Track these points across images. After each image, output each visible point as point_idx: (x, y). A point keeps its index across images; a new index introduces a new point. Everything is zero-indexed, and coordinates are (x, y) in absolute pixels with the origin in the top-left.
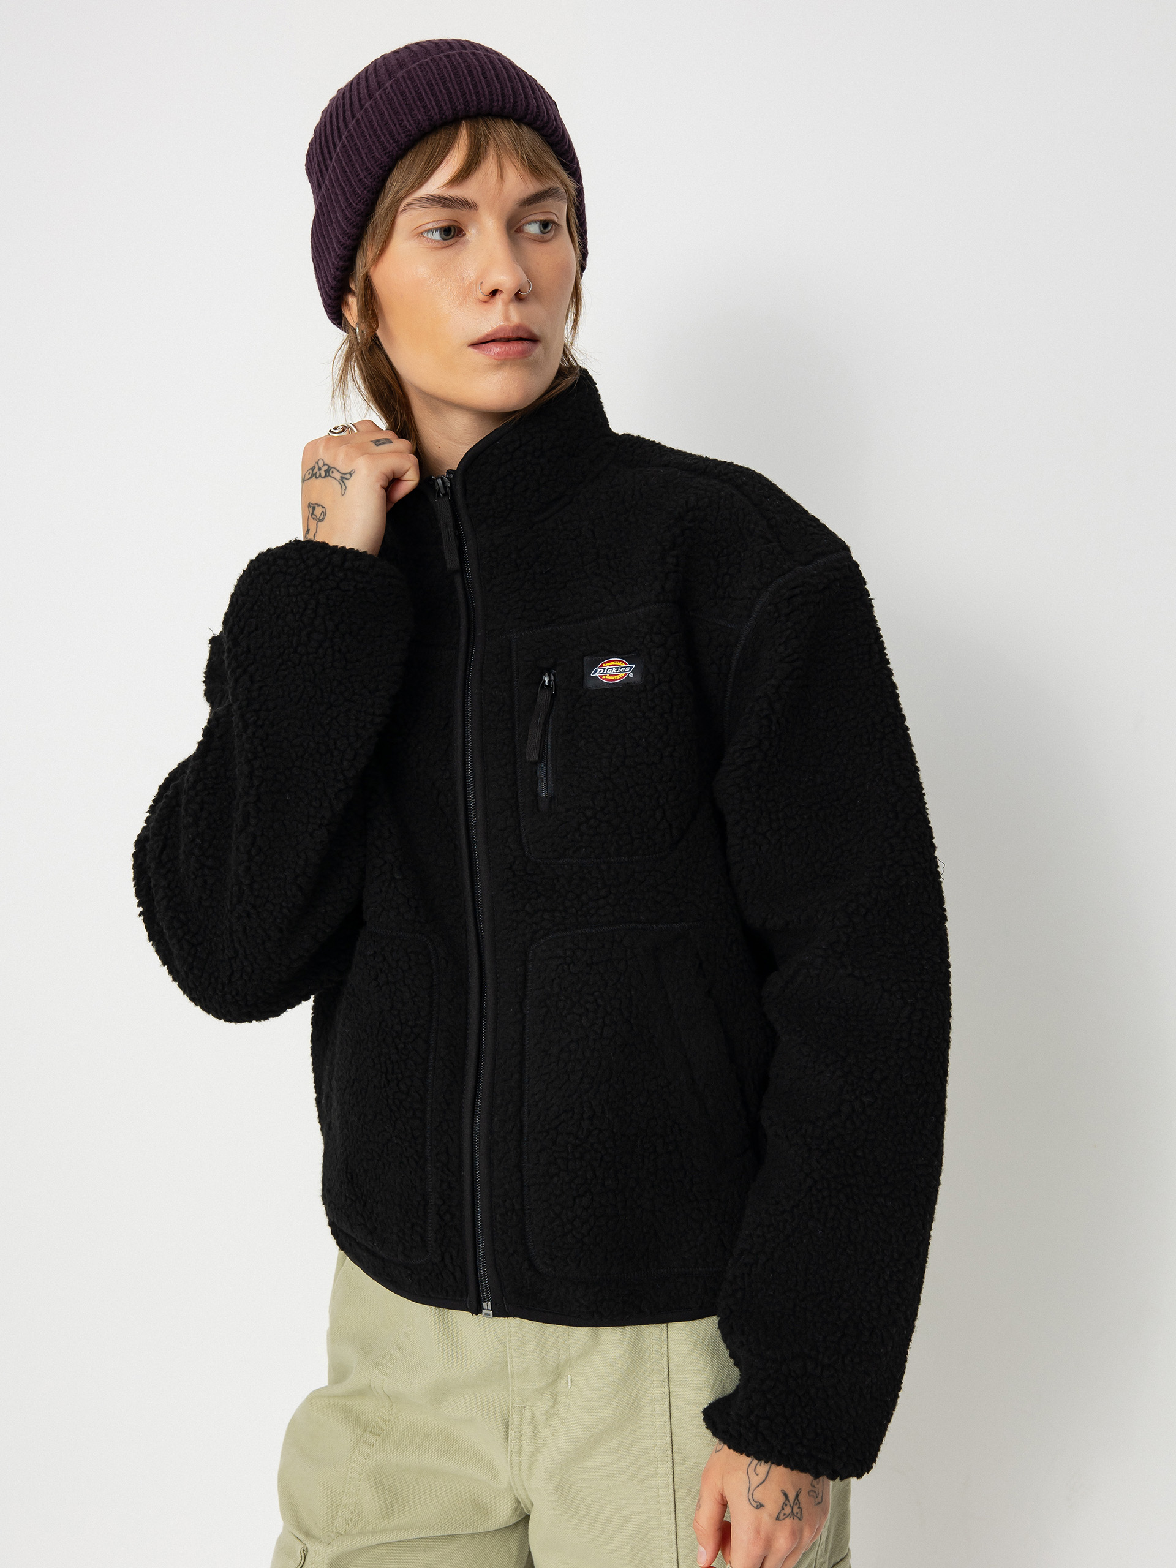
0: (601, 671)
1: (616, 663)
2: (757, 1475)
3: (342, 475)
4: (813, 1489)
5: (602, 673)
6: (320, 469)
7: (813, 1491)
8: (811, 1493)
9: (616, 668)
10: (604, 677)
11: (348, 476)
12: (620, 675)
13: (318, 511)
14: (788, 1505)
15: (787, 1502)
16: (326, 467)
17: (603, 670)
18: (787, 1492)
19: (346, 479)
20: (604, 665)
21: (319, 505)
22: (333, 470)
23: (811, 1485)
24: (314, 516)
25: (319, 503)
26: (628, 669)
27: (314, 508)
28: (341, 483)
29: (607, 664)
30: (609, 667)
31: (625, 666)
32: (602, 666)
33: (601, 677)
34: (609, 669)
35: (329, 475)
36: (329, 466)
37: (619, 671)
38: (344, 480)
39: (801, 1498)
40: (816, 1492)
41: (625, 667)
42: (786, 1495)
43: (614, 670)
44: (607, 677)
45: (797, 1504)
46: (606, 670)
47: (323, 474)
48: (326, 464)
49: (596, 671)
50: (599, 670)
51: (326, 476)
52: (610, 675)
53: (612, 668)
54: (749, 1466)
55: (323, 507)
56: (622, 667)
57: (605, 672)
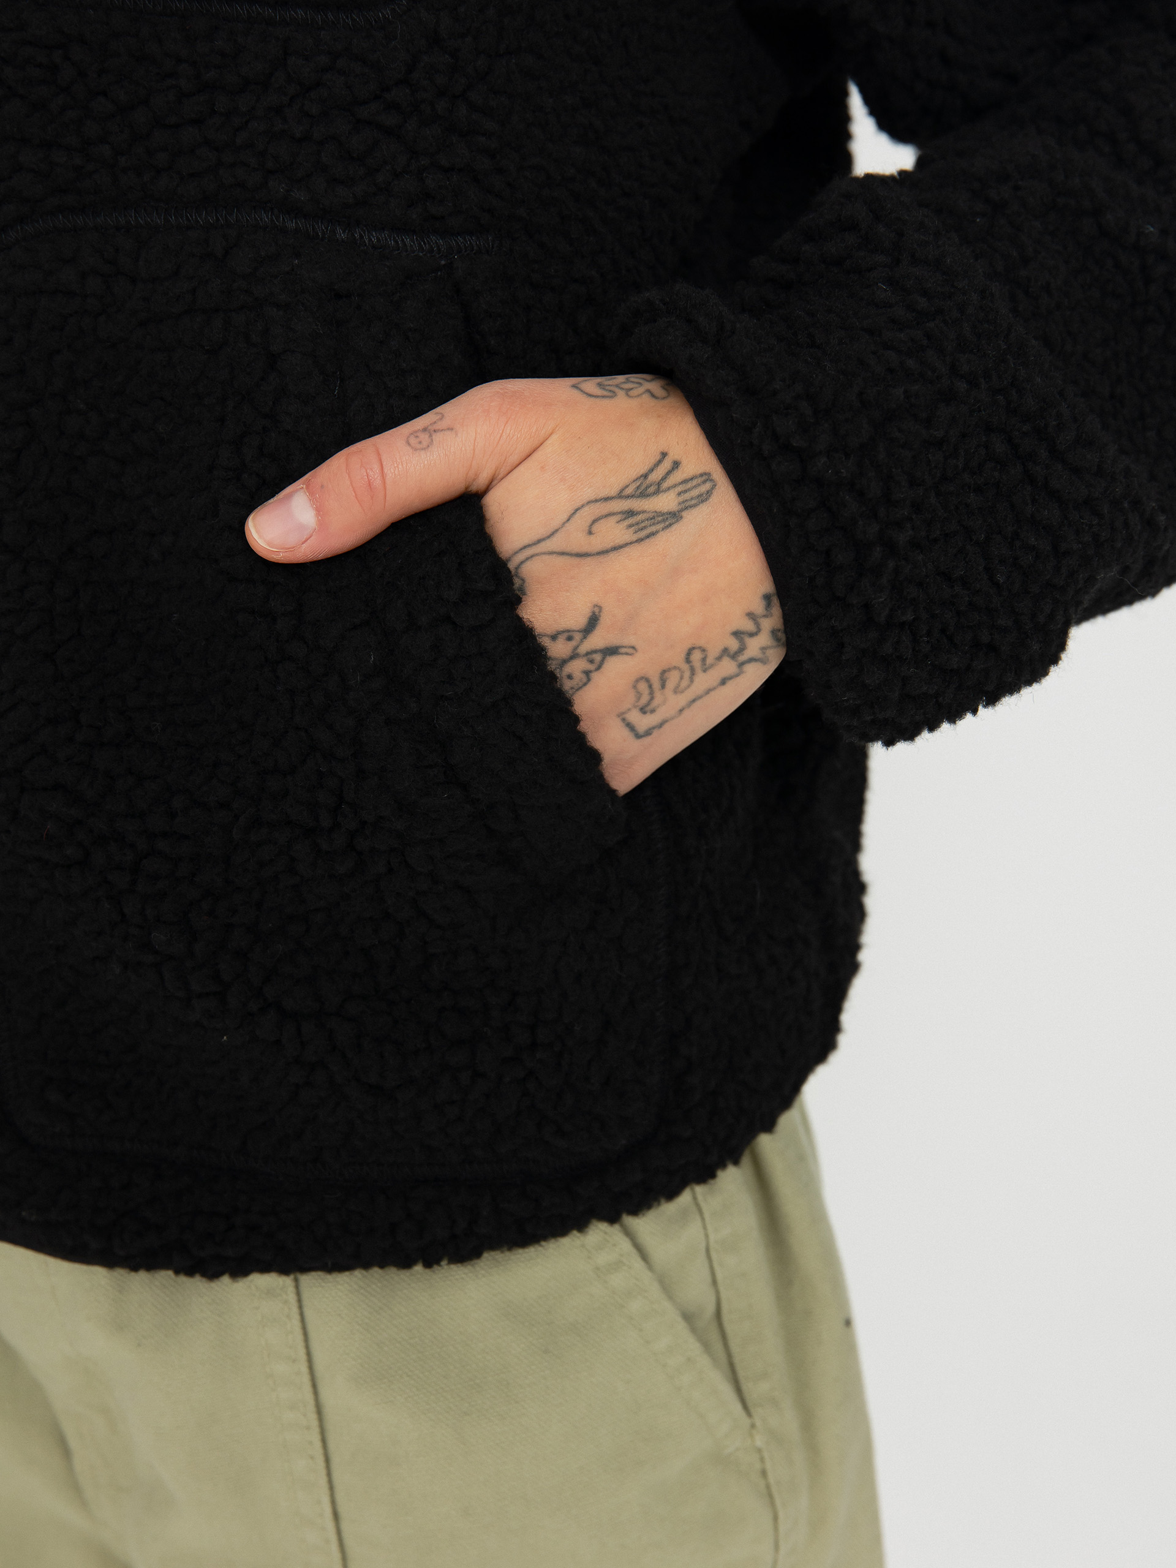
2: (590, 533)
4: (656, 685)
7: (650, 686)
8: (643, 687)
14: (573, 643)
15: (578, 637)
18: (605, 620)
23: (664, 672)
39: (614, 664)
40: (652, 699)
42: (593, 622)
45: (592, 661)
54: (596, 501)
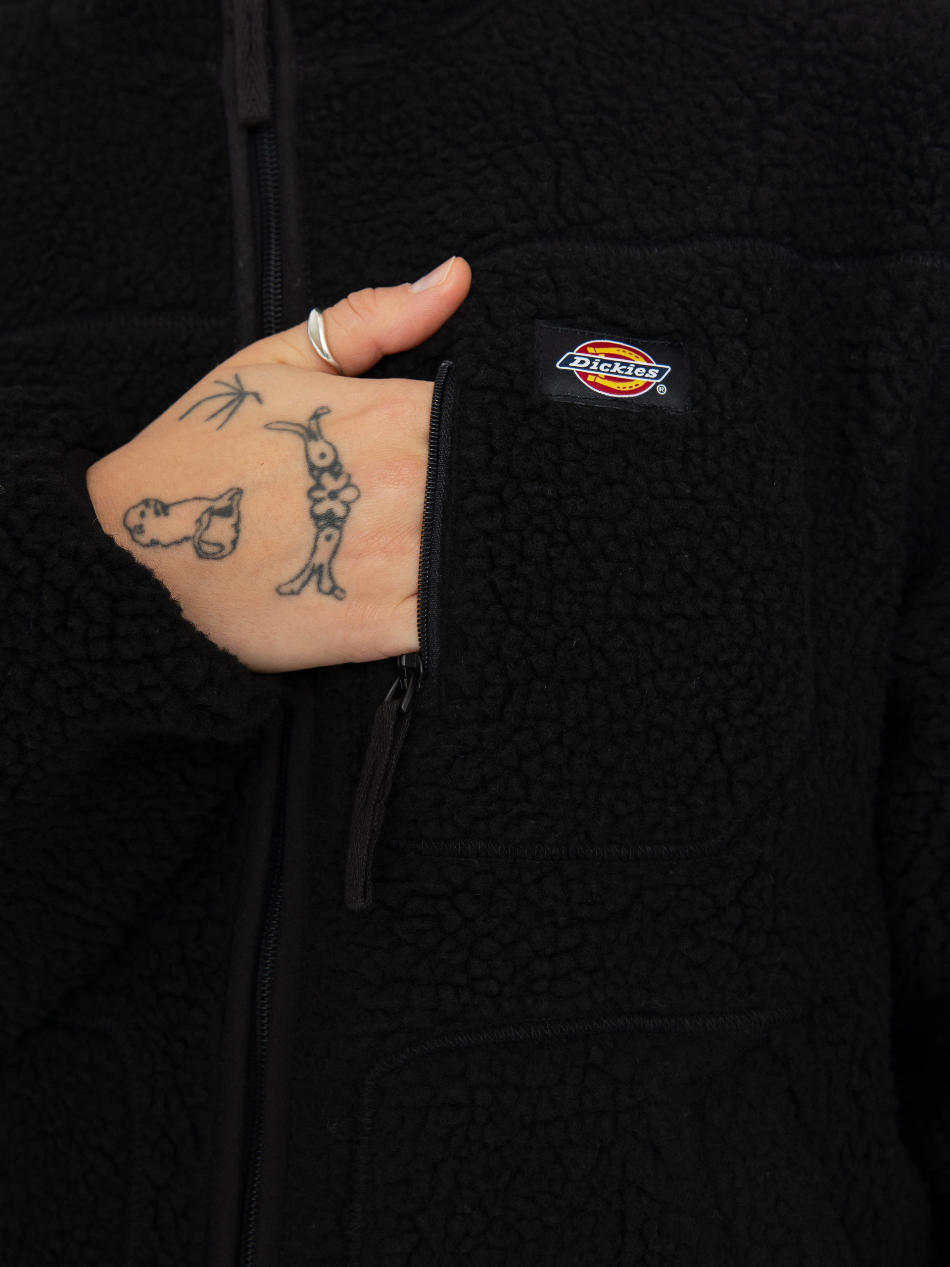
0: (582, 362)
1: (621, 352)
3: (326, 567)
5: (587, 368)
6: (333, 495)
9: (622, 364)
10: (591, 378)
11: (327, 585)
12: (632, 384)
13: (221, 530)
16: (339, 510)
17: (588, 362)
19: (319, 582)
20: (590, 350)
21: (237, 527)
22: (335, 533)
24: (205, 519)
25: (242, 526)
26: (653, 373)
27: (226, 512)
28: (305, 576)
29: (598, 350)
30: (603, 357)
31: (645, 363)
32: (584, 350)
33: (585, 376)
34: (602, 361)
35: (320, 529)
36: (343, 519)
37: (629, 372)
38: (314, 579)
41: (647, 368)
43: (617, 368)
44: (599, 381)
46: (596, 364)
47: (321, 509)
48: (348, 510)
49: (571, 359)
50: (578, 359)
51: (316, 518)
52: (606, 378)
53: (613, 363)
55: (234, 543)
56: (637, 366)
57: (594, 367)
